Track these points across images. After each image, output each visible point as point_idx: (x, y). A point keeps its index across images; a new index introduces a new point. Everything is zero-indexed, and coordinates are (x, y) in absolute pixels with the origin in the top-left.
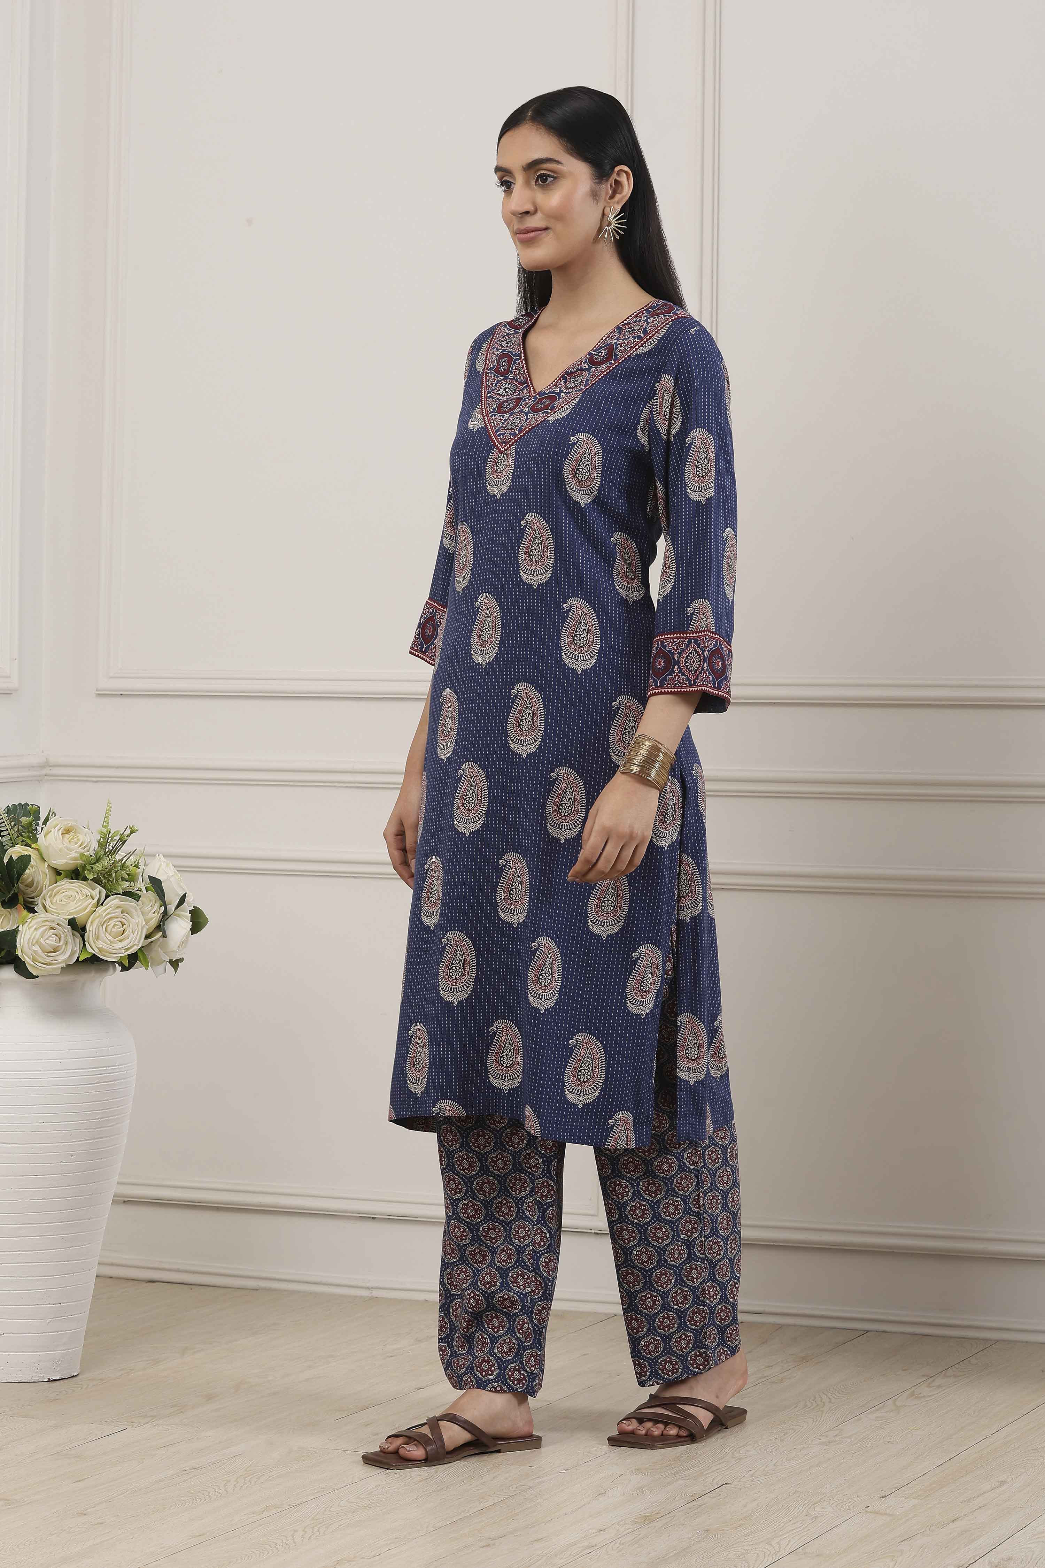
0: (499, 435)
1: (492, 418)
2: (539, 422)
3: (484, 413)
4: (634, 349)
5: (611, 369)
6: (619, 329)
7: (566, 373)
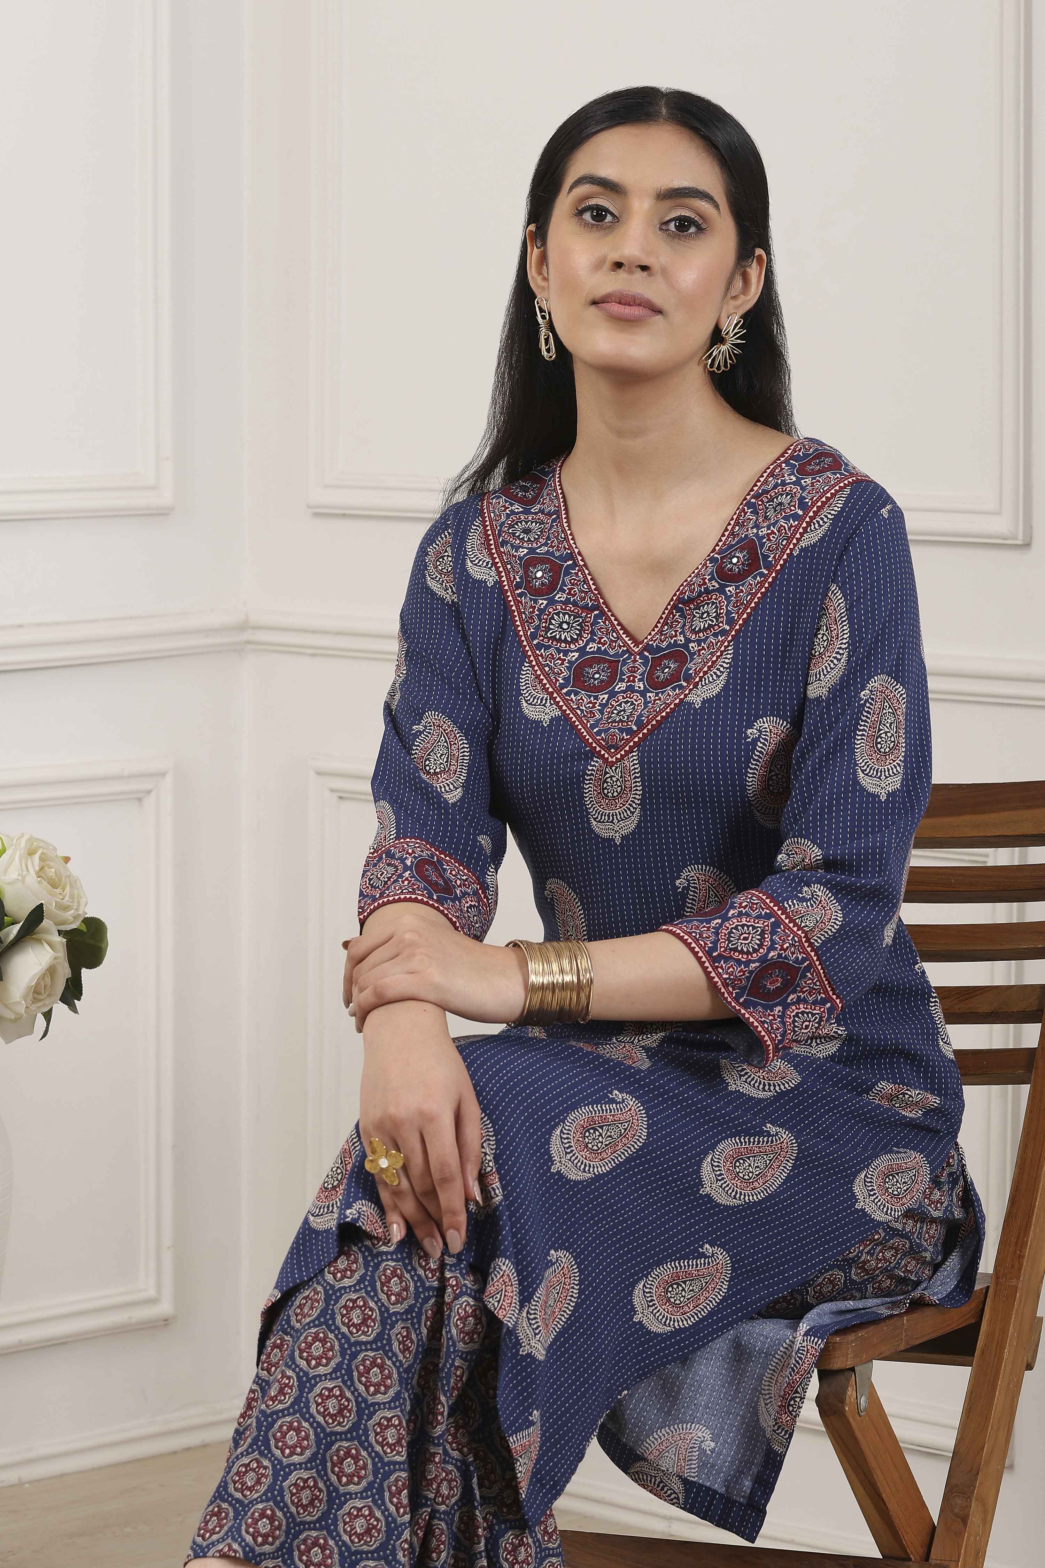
0: (599, 733)
1: (572, 700)
2: (672, 706)
3: (548, 686)
4: (795, 541)
5: (767, 585)
6: (749, 505)
7: (680, 600)
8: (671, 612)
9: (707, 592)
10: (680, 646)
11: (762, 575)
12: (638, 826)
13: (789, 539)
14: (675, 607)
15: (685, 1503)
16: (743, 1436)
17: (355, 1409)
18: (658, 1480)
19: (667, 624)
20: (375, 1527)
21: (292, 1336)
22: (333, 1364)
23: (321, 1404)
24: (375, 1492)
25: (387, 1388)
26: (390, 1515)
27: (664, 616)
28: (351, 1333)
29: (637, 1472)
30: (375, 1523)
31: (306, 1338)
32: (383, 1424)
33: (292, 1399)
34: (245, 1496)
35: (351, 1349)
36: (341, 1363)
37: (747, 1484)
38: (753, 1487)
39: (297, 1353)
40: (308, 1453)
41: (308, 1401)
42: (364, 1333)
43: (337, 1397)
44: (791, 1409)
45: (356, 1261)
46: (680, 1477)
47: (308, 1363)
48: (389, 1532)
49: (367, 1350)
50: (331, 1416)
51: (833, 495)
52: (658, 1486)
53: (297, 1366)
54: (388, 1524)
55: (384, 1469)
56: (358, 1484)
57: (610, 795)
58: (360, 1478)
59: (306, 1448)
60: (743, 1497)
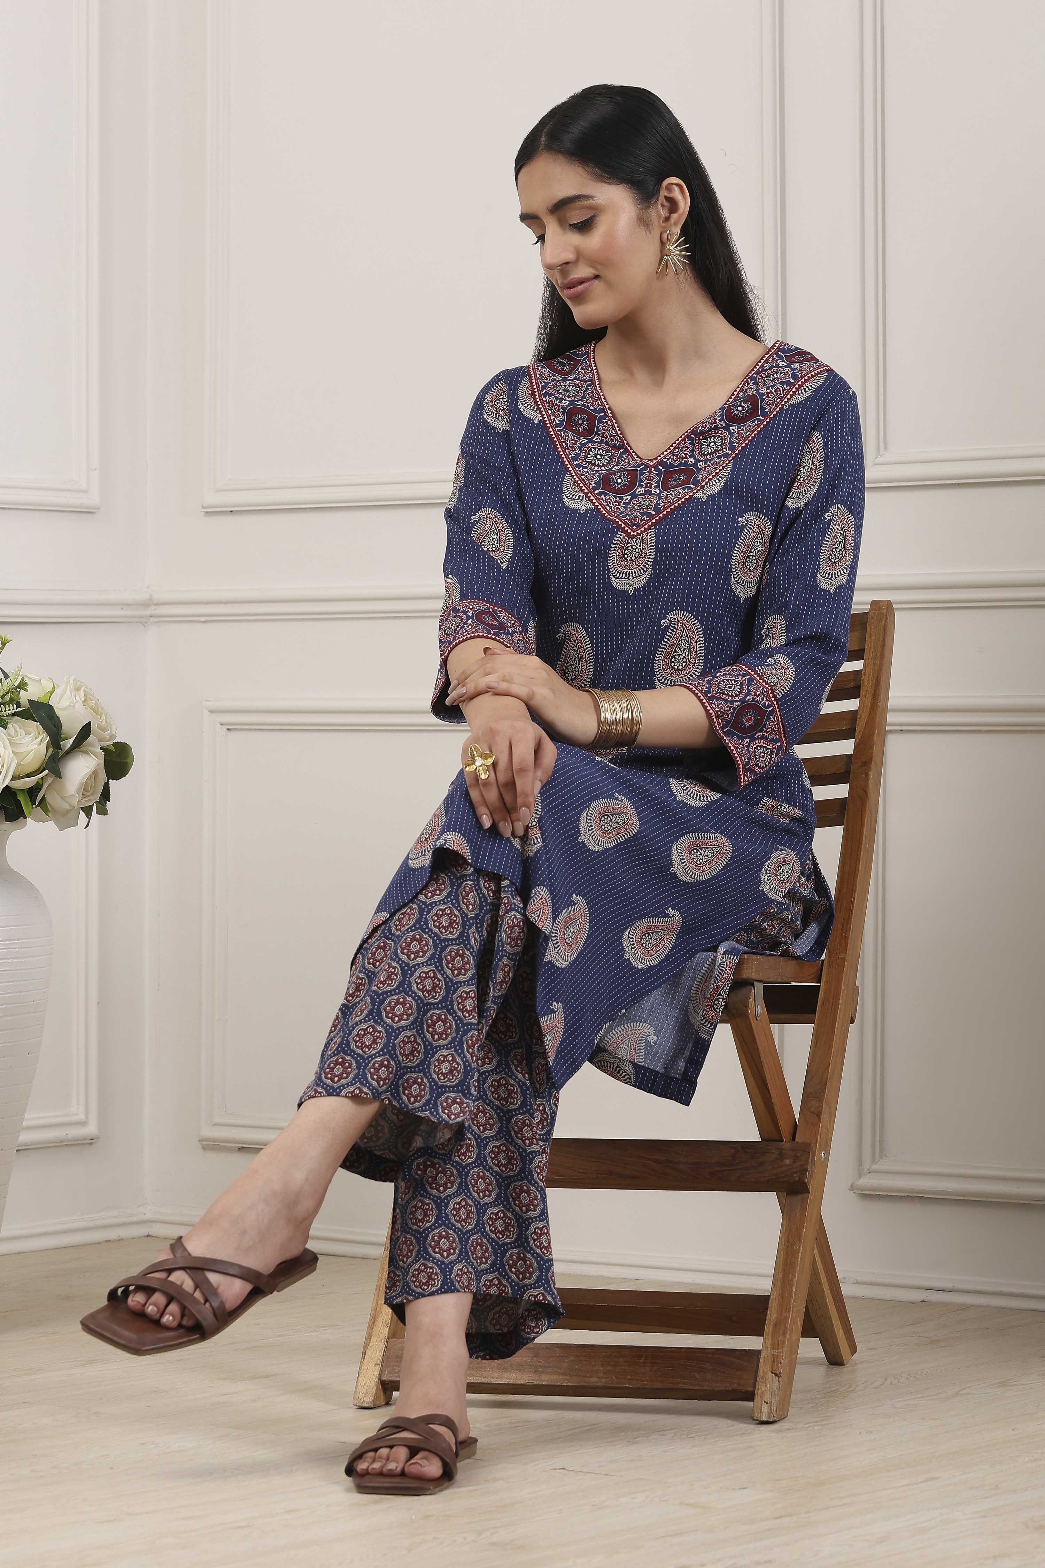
0: (624, 516)
1: (602, 499)
2: (683, 500)
3: (584, 488)
4: (786, 400)
5: (762, 426)
6: (752, 378)
7: (693, 432)
8: (684, 440)
9: (716, 428)
10: (690, 465)
11: (759, 420)
12: (649, 581)
13: (782, 398)
14: (688, 437)
15: (636, 1082)
16: (678, 1031)
17: (444, 987)
18: (616, 1065)
19: (678, 448)
20: (456, 1069)
21: (393, 941)
22: (428, 955)
23: (420, 983)
24: (457, 1045)
25: (466, 970)
26: (467, 1061)
27: (677, 442)
28: (441, 932)
29: (599, 1061)
30: (456, 1066)
31: (406, 939)
32: (463, 997)
33: (397, 983)
34: (364, 1052)
35: (440, 944)
36: (434, 954)
37: (681, 1064)
38: (686, 1066)
39: (399, 951)
40: (412, 1018)
41: (410, 982)
42: (451, 933)
43: (431, 978)
44: (715, 1007)
45: (444, 883)
46: (632, 1062)
47: (409, 957)
48: (466, 1073)
49: (453, 945)
50: (428, 991)
51: (816, 374)
52: (616, 1070)
53: (400, 959)
54: (465, 1067)
55: (463, 1028)
56: (446, 1039)
57: (629, 558)
58: (447, 1035)
59: (410, 1015)
60: (679, 1074)
